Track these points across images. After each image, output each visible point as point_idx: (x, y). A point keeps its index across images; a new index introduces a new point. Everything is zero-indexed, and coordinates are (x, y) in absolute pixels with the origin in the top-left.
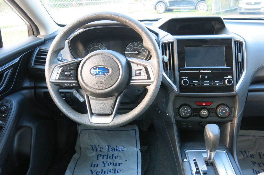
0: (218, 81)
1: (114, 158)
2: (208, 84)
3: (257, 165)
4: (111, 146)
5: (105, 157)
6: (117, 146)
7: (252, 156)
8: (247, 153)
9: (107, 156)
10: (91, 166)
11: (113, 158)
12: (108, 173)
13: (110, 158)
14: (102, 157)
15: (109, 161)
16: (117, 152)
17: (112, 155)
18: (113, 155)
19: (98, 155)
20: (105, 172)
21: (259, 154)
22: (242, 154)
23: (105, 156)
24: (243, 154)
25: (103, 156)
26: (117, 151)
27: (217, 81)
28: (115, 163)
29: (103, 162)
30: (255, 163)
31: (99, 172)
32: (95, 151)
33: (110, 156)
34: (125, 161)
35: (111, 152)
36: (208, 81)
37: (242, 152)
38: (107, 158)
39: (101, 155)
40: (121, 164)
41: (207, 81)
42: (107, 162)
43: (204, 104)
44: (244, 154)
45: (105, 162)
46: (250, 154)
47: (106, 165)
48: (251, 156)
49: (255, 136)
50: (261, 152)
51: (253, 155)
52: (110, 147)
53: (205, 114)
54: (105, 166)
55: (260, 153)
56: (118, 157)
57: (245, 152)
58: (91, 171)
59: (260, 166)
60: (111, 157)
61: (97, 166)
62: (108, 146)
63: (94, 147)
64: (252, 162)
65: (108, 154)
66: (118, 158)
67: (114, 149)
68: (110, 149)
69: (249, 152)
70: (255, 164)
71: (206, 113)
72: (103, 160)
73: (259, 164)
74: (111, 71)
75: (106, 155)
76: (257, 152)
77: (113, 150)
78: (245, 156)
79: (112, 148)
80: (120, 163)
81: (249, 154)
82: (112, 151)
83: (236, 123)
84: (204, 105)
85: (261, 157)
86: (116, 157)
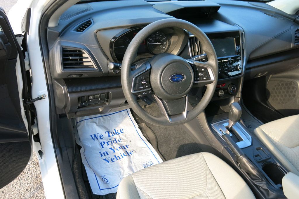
1: (118, 142)
2: (227, 71)
4: (110, 131)
5: (110, 143)
6: (115, 130)
10: (102, 156)
12: (123, 157)
14: (106, 144)
15: (116, 145)
18: (115, 139)
19: (101, 143)
20: (119, 157)
26: (117, 134)
28: (122, 146)
29: (111, 149)
31: (114, 159)
32: (96, 139)
34: (130, 142)
38: (112, 144)
39: (104, 143)
40: (128, 145)
41: (226, 69)
45: (113, 148)
54: (114, 152)
58: (105, 159)
60: (115, 142)
61: (107, 154)
62: (108, 132)
63: (93, 136)
66: (121, 141)
67: (114, 133)
68: (111, 135)
71: (223, 93)
72: (110, 146)
74: (185, 77)
75: (109, 141)
79: (112, 133)
80: (126, 144)
82: (113, 135)
83: (240, 96)
86: (119, 140)
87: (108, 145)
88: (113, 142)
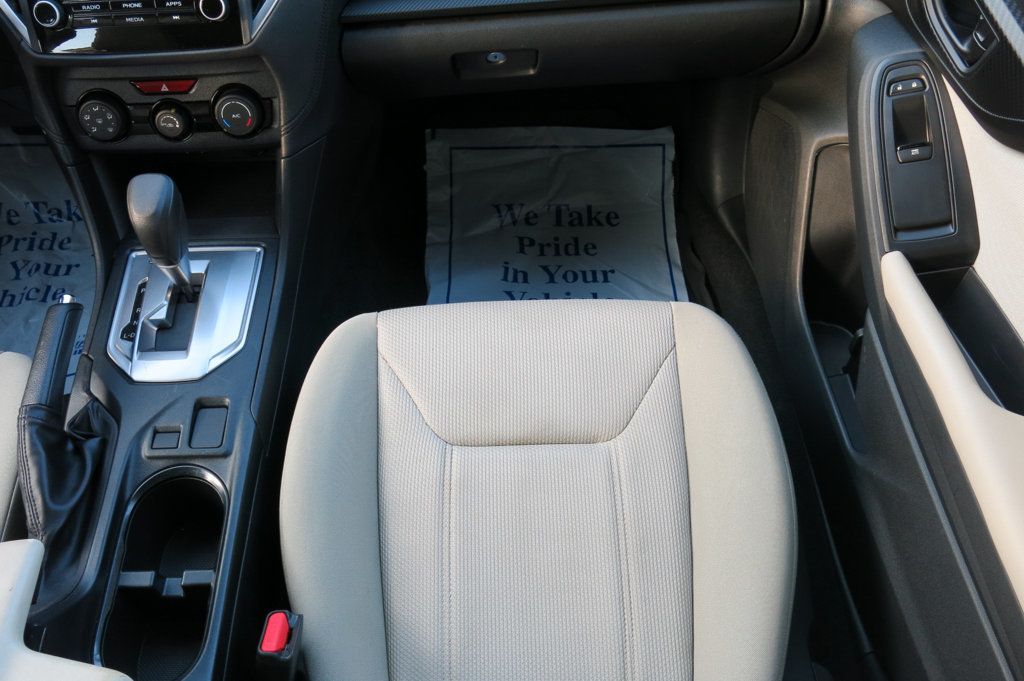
0: (175, 3)
1: (56, 247)
2: (139, 16)
3: (533, 251)
4: (45, 204)
5: (23, 245)
6: (69, 202)
7: (531, 221)
8: (516, 211)
9: (32, 240)
11: (51, 248)
12: (20, 302)
13: (41, 247)
14: (13, 242)
15: (37, 257)
16: (70, 222)
17: (50, 236)
18: (54, 235)
19: (2, 240)
20: (13, 297)
21: (559, 212)
22: (497, 215)
23: (25, 239)
24: (499, 211)
25: (17, 241)
26: (70, 219)
27: (171, 3)
28: (54, 262)
29: (14, 265)
30: (532, 242)
33: (43, 241)
35: (49, 223)
36: (136, 2)
37: (497, 207)
38: (31, 248)
39: (10, 238)
40: (77, 266)
41: (135, 5)
42: (27, 262)
43: (165, 88)
44: (504, 213)
45: (20, 264)
46: (525, 210)
47: (23, 274)
48: (527, 221)
49: (557, 147)
50: (567, 206)
51: (536, 216)
52: (41, 206)
53: (170, 125)
54: (17, 277)
55: (563, 208)
56: (69, 241)
57: (510, 207)
59: (542, 253)
60: (47, 244)
62: (36, 205)
64: (521, 240)
65: (35, 233)
66: (69, 245)
67: (60, 214)
68: (45, 216)
69: (522, 205)
70: (526, 249)
71: (174, 123)
72: (17, 257)
73: (542, 247)
75: (29, 235)
76: (549, 206)
77: (55, 218)
78: (508, 220)
79: (49, 212)
80: (74, 262)
81: (520, 213)
82: (51, 220)
83: (283, 153)
84: (165, 93)
85: (559, 223)
86: (66, 241)
87: (15, 249)
88: (37, 243)
